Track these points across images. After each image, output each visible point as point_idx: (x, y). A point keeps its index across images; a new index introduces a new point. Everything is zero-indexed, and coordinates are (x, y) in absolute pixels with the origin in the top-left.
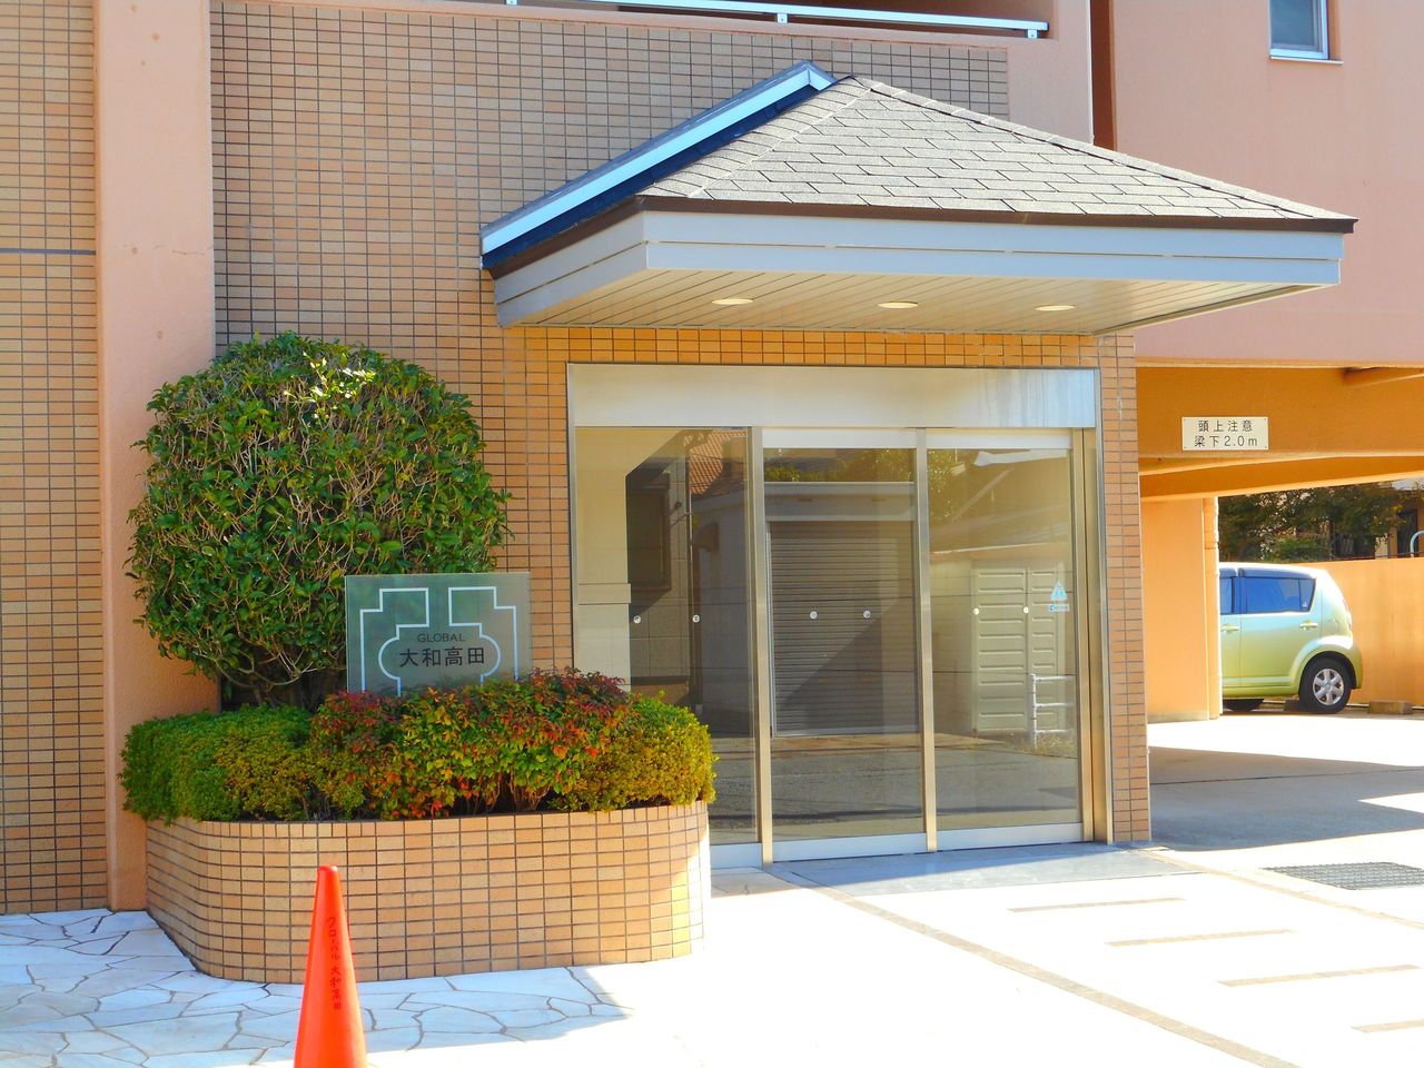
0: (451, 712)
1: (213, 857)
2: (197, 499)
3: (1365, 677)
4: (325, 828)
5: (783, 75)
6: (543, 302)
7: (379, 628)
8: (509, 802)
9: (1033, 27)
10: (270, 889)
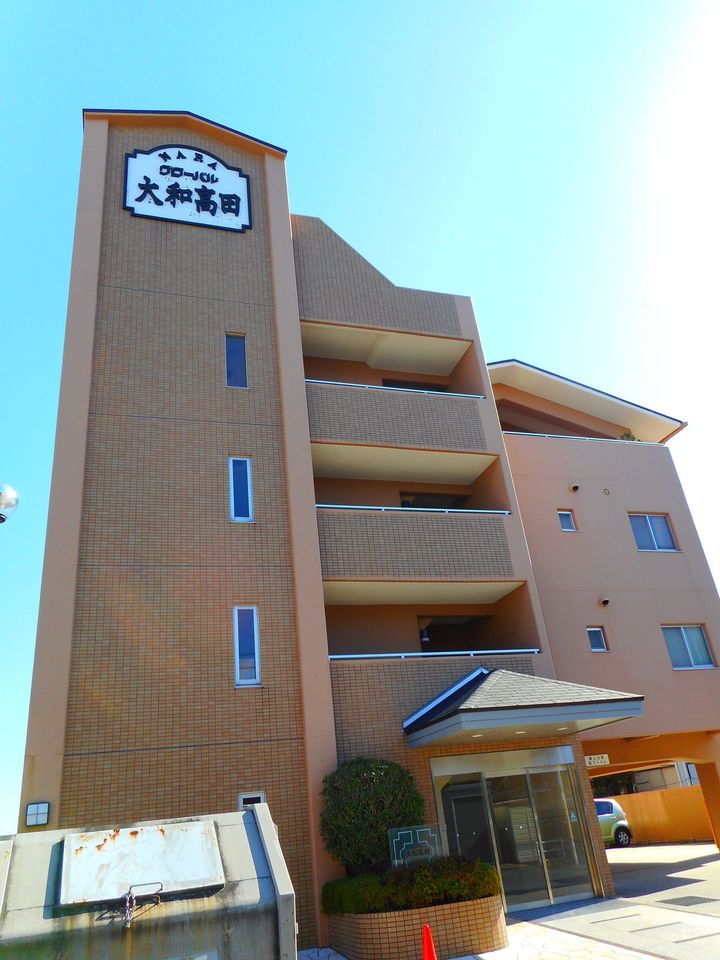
0: (429, 871)
1: (362, 926)
2: (343, 809)
3: (634, 834)
4: (397, 913)
5: (474, 670)
6: (426, 741)
7: (399, 845)
8: (448, 900)
9: (536, 650)
10: (382, 936)
